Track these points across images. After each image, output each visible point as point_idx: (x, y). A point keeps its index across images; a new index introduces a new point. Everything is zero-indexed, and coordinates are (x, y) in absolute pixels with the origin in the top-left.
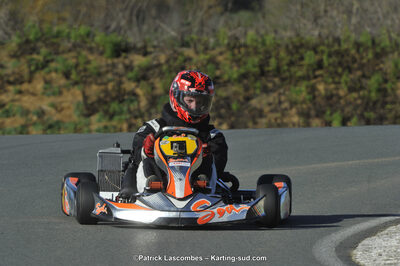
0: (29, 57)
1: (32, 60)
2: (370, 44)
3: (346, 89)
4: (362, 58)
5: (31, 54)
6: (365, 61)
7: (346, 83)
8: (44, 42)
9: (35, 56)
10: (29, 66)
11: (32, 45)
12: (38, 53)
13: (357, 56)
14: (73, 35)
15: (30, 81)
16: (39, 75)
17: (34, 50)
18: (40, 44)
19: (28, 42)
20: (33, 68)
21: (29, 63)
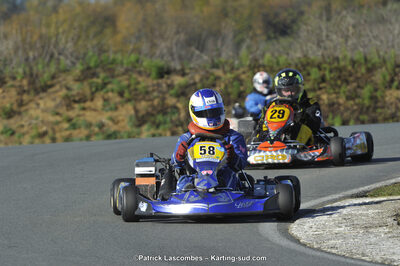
0: (90, 81)
1: (93, 83)
2: (363, 61)
3: (344, 98)
4: (357, 72)
5: (92, 78)
6: (359, 75)
7: (344, 92)
8: (102, 68)
9: (95, 80)
10: (91, 88)
11: (92, 71)
12: (98, 77)
13: (352, 71)
14: (125, 61)
15: (92, 100)
16: (99, 95)
17: (95, 75)
18: (98, 70)
19: (89, 68)
20: (94, 89)
21: (91, 85)
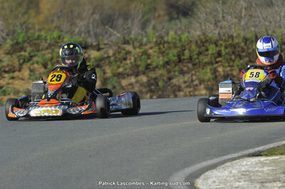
0: (19, 54)
1: (21, 55)
2: (254, 38)
3: (237, 70)
4: (248, 49)
5: (20, 52)
7: (238, 66)
8: (28, 43)
9: (23, 53)
10: (19, 60)
11: (21, 45)
12: (25, 51)
13: (245, 47)
14: (48, 38)
15: (20, 71)
16: (25, 66)
17: (22, 49)
18: (26, 44)
19: (18, 43)
20: (21, 61)
21: (19, 58)
